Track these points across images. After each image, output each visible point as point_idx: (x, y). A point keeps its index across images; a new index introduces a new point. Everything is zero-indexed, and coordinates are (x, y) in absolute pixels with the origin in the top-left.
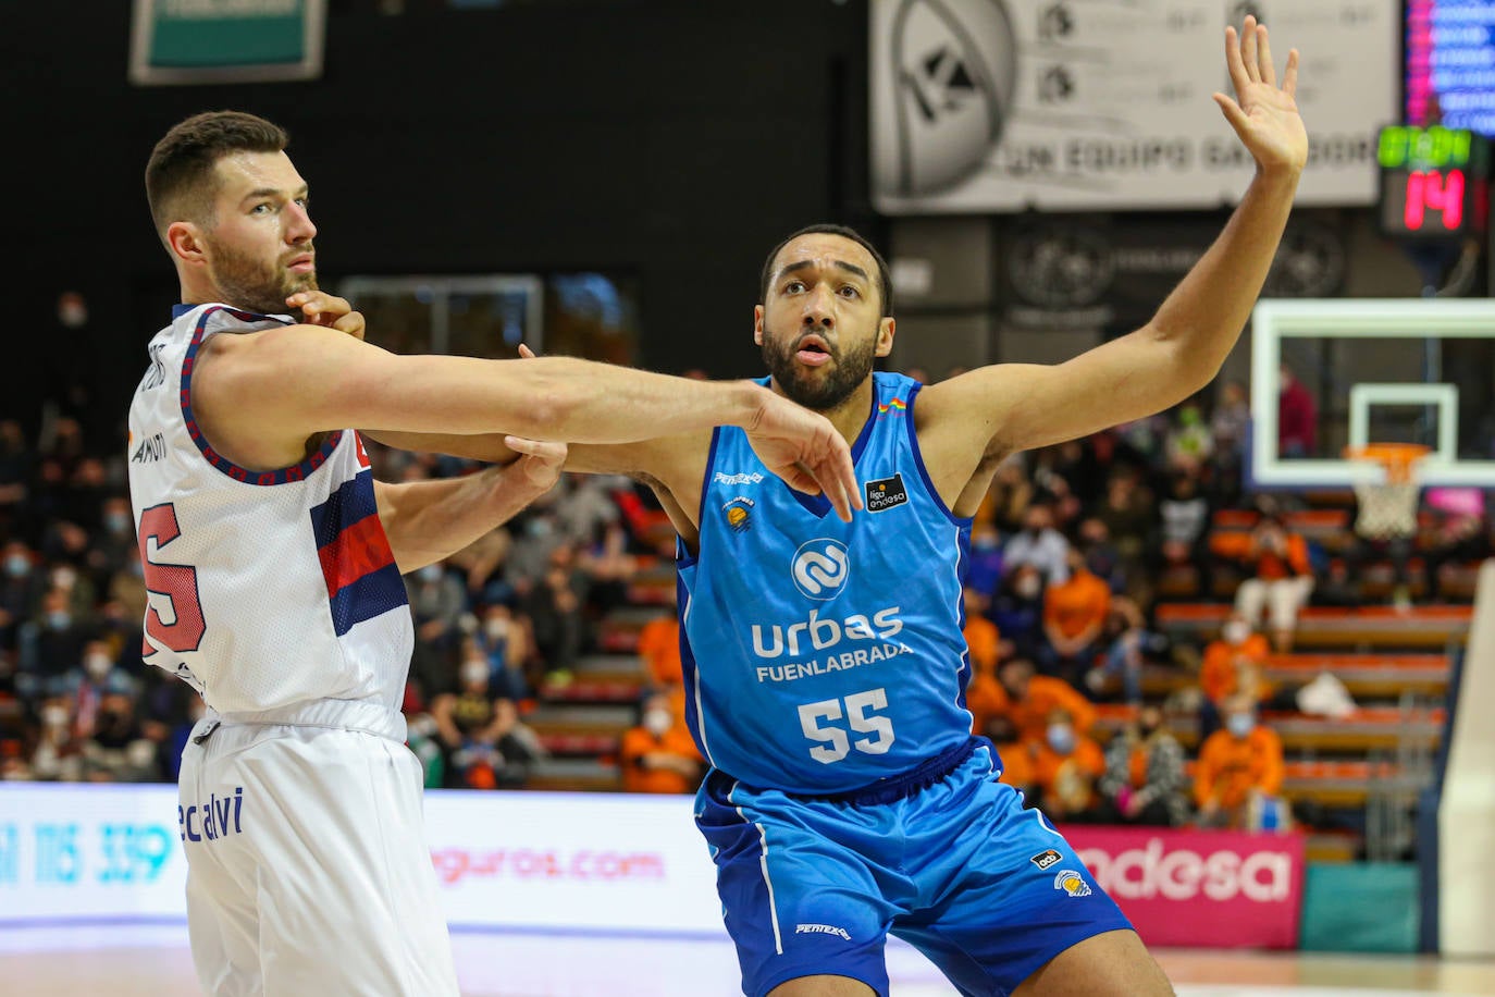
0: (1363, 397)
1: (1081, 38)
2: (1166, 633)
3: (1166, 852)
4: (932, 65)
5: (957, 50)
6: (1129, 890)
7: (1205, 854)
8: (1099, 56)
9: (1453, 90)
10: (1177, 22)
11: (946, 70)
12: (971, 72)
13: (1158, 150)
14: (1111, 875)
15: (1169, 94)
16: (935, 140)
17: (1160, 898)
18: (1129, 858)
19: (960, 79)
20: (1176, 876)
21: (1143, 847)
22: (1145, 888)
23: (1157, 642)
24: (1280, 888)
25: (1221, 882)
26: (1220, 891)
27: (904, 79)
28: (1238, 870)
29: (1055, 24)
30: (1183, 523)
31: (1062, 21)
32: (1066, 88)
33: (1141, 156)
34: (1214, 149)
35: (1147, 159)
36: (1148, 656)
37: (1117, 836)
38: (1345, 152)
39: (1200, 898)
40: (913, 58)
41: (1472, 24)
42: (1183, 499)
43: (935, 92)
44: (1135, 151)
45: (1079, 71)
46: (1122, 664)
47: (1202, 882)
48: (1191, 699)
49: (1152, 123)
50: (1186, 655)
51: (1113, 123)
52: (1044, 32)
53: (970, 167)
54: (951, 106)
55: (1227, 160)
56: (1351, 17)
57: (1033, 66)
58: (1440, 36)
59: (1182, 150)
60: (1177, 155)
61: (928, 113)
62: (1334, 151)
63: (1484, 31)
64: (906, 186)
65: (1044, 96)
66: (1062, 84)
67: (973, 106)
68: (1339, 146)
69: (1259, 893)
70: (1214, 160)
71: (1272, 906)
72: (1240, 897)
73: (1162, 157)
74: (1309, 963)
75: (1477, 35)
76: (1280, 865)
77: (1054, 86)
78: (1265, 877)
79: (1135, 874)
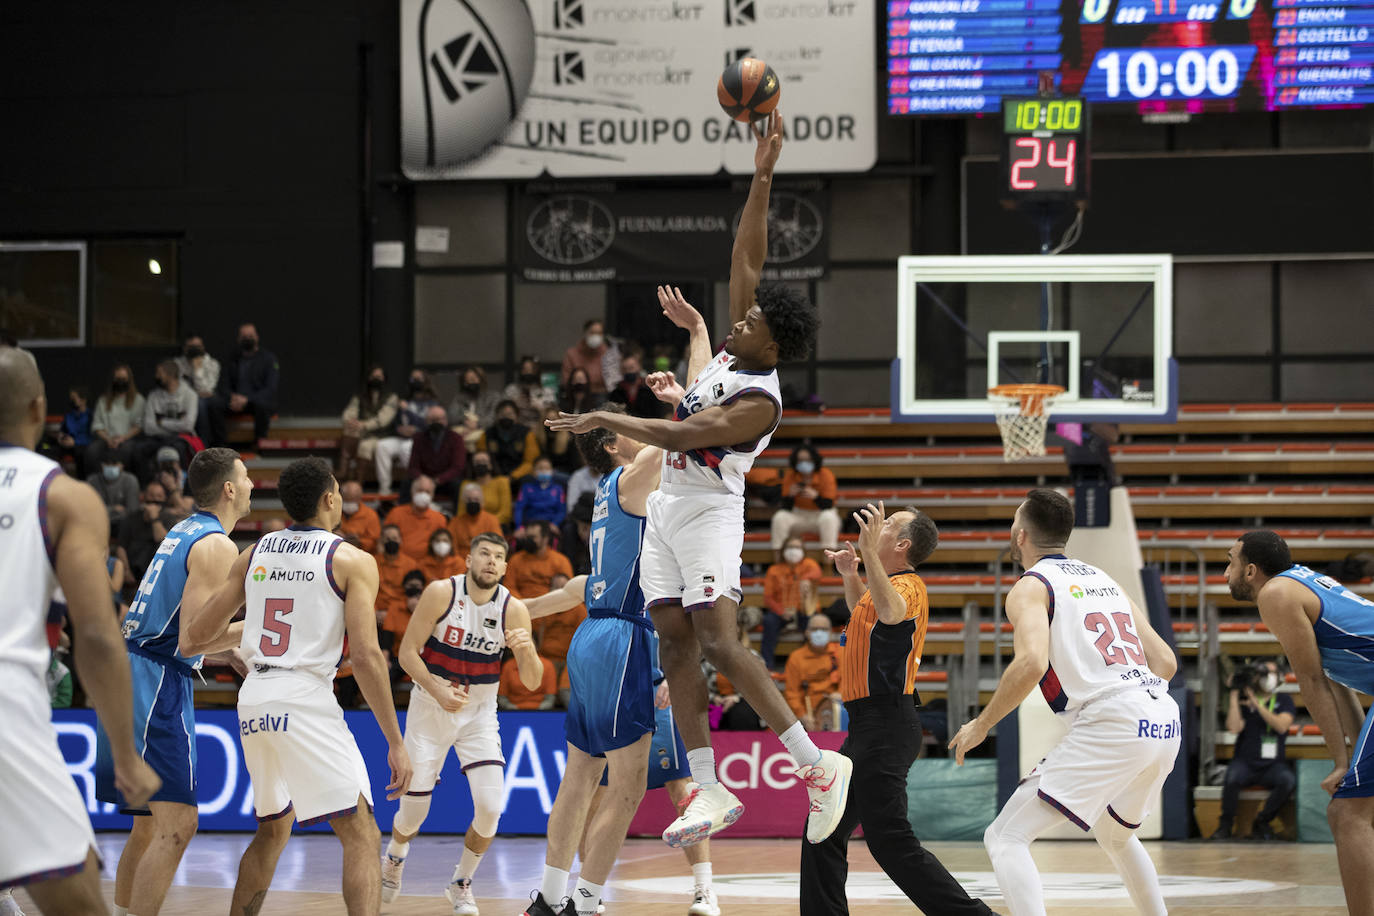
0: (997, 341)
1: (591, 25)
4: (454, 49)
5: (477, 36)
19: (481, 62)
27: (429, 63)
32: (578, 71)
33: (646, 130)
35: (652, 136)
40: (436, 44)
41: (951, 15)
43: (457, 75)
53: (493, 142)
54: (471, 86)
55: (725, 136)
59: (684, 125)
60: (678, 130)
61: (452, 94)
64: (431, 159)
67: (493, 85)
73: (666, 133)
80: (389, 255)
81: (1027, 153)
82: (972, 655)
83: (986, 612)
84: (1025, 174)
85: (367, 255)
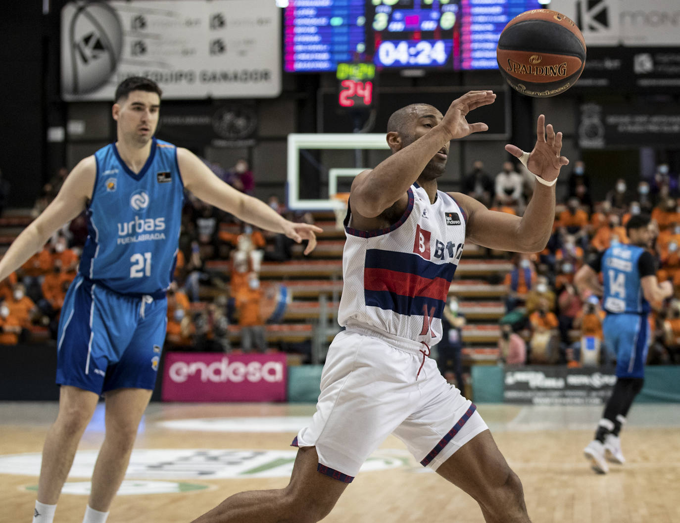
0: (334, 174)
1: (149, 30)
2: (208, 273)
3: (230, 362)
4: (87, 40)
5: (97, 34)
6: (215, 379)
7: (246, 363)
8: (157, 37)
9: (303, 52)
10: (189, 23)
11: (92, 42)
12: (103, 42)
13: (181, 75)
14: (207, 373)
15: (186, 53)
16: (87, 71)
17: (229, 382)
18: (215, 366)
19: (99, 46)
20: (235, 373)
21: (220, 361)
22: (222, 378)
23: (205, 277)
24: (279, 376)
25: (254, 375)
26: (255, 378)
27: (75, 46)
28: (260, 369)
29: (138, 24)
30: (206, 227)
31: (141, 22)
32: (143, 50)
33: (174, 77)
34: (204, 75)
35: (176, 80)
36: (202, 282)
37: (208, 357)
38: (259, 76)
39: (246, 382)
40: (79, 37)
41: (312, 26)
42: (207, 217)
43: (88, 51)
44: (172, 75)
45: (148, 42)
46: (191, 286)
47: (246, 375)
48: (223, 300)
49: (179, 64)
50: (218, 282)
51: (162, 64)
52: (134, 27)
53: (103, 83)
54: (95, 57)
55: (210, 80)
56: (261, 22)
57: (129, 41)
58: (298, 30)
59: (191, 75)
60: (189, 77)
61: (85, 60)
62: (254, 76)
63: (316, 28)
64: (76, 90)
65: (134, 53)
66: (141, 48)
67: (104, 57)
68: (256, 74)
69: (270, 378)
70: (205, 79)
71: (276, 384)
72: (262, 381)
73: (183, 78)
74: (292, 407)
75: (313, 30)
76: (278, 367)
77: (138, 49)
78: (272, 372)
79: (217, 372)
80: (56, 134)
81: (348, 88)
82: (324, 318)
83: (330, 298)
84: (348, 98)
85: (45, 134)
